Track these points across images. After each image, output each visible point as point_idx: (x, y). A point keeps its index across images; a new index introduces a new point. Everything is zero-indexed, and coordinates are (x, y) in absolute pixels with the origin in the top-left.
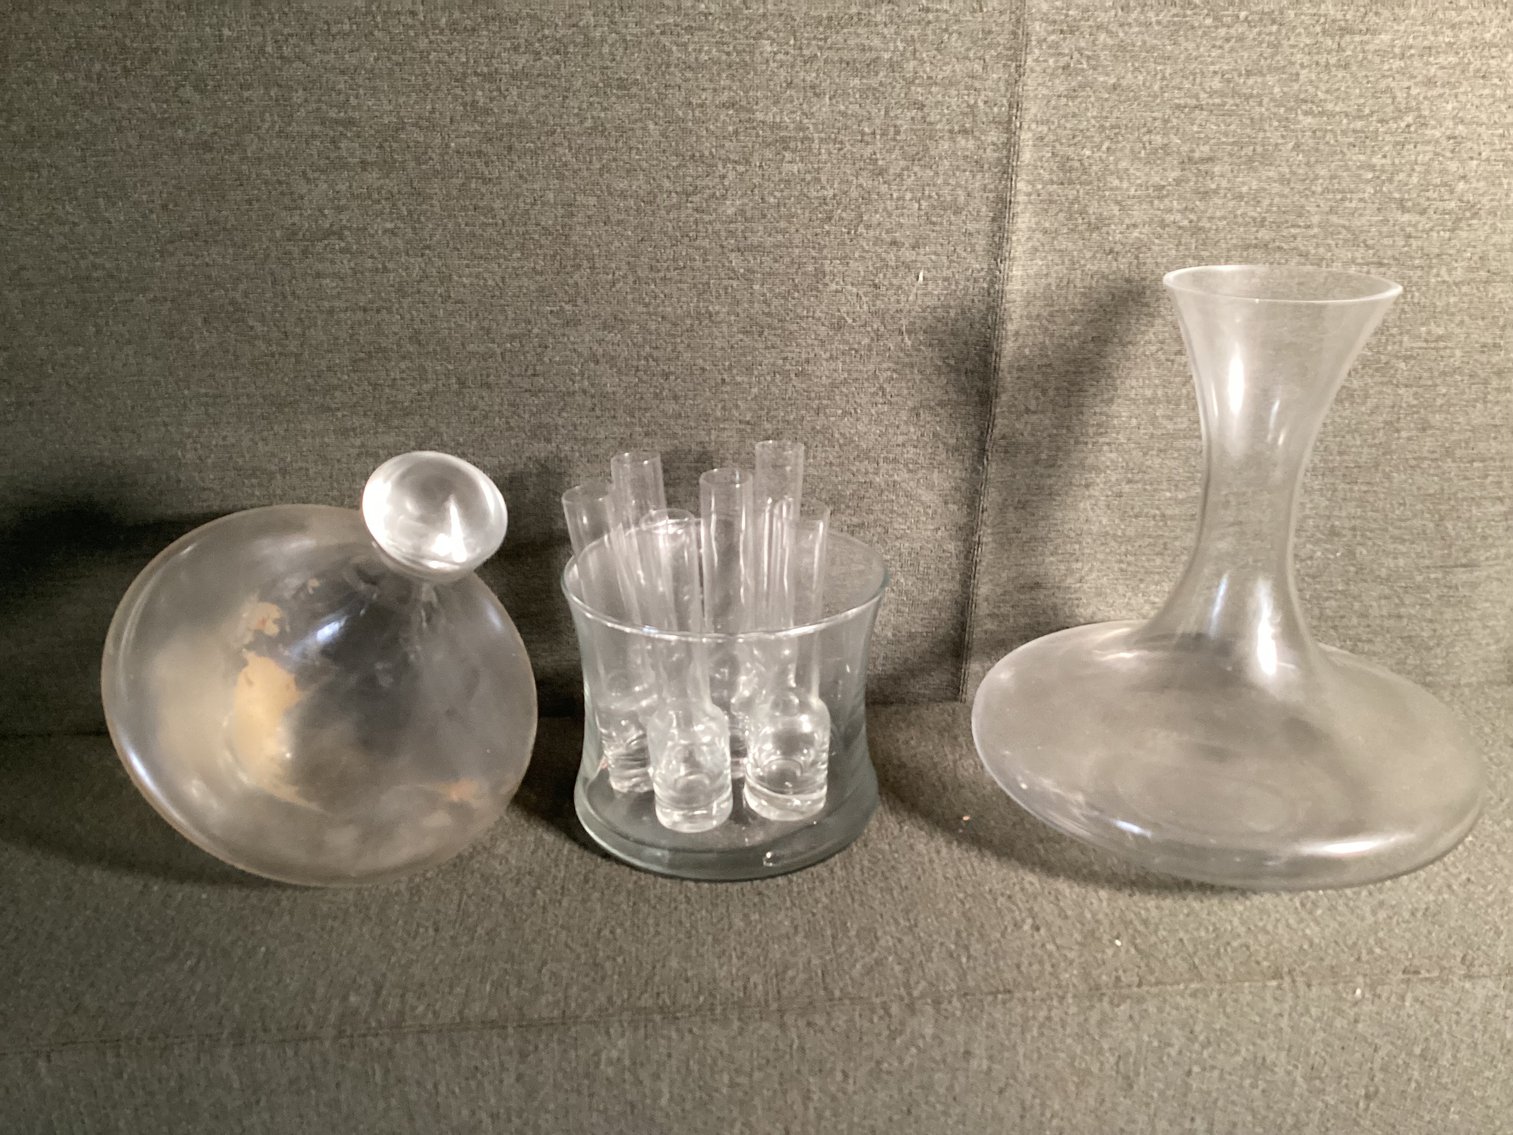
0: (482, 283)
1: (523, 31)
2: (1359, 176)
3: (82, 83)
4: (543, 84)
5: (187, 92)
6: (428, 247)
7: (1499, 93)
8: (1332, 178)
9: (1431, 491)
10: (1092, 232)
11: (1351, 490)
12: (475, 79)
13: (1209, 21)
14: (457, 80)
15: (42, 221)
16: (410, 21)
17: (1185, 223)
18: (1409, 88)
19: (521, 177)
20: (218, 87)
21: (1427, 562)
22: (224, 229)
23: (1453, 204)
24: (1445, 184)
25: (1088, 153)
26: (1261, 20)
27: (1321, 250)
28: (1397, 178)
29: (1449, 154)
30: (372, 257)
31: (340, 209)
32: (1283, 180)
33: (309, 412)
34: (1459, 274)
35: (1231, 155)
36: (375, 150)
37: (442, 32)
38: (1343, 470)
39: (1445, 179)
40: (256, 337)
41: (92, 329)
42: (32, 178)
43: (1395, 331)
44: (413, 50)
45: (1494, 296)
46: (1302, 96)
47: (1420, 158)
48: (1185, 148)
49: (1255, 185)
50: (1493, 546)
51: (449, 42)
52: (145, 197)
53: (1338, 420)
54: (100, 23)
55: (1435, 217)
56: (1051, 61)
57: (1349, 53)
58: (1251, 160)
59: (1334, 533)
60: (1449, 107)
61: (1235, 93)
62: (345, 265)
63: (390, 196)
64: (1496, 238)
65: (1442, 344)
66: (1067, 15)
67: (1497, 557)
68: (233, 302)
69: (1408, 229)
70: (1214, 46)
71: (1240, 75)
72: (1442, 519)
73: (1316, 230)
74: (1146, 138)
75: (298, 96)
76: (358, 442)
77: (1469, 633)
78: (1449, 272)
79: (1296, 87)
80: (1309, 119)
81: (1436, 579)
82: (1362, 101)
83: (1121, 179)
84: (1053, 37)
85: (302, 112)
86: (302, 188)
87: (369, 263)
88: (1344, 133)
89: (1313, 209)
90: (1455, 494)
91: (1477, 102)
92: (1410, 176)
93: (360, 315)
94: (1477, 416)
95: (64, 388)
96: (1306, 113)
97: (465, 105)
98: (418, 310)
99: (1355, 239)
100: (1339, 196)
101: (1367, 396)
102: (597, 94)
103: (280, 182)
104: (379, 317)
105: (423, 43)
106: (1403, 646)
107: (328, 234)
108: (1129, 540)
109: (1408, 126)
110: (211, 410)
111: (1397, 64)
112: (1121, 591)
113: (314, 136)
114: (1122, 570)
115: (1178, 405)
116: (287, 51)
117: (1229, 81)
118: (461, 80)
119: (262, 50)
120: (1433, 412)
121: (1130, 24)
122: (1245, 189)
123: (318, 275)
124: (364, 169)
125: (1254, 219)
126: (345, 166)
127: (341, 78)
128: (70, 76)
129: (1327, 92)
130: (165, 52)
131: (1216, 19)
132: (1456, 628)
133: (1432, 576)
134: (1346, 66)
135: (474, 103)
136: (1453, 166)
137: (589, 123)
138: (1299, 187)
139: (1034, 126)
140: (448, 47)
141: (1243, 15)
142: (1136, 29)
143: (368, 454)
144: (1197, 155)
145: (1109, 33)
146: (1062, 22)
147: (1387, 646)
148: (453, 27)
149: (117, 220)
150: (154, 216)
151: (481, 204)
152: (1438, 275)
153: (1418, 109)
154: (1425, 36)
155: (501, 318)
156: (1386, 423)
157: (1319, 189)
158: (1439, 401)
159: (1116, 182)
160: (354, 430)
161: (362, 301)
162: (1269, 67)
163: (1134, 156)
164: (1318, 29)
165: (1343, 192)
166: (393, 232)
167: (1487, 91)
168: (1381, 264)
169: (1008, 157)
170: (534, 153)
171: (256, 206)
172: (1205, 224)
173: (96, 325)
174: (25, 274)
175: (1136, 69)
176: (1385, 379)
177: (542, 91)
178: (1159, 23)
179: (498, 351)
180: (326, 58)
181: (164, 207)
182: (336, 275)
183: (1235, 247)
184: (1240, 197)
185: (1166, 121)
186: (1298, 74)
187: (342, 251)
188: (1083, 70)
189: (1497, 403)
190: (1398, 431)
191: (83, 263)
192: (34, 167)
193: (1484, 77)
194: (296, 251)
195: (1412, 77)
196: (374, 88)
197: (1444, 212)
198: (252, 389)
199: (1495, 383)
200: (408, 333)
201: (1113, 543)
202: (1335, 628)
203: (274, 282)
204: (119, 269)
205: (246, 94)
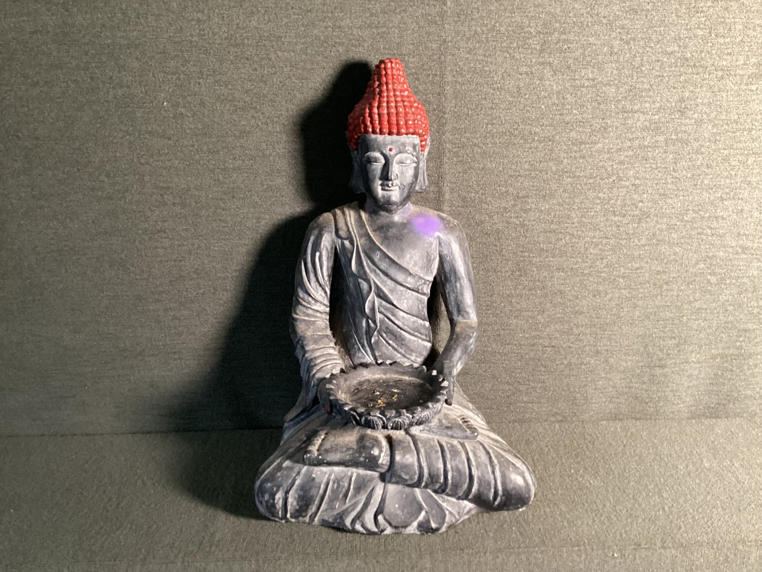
0: (223, 249)
1: (237, 152)
2: (594, 202)
3: (61, 175)
4: (246, 172)
5: (103, 178)
6: (201, 236)
7: (654, 166)
8: (581, 203)
9: (641, 334)
10: (478, 226)
11: (604, 334)
12: (219, 170)
13: (522, 141)
14: (211, 171)
15: (44, 228)
16: (192, 149)
17: (518, 222)
18: (613, 165)
19: (238, 208)
20: (115, 175)
21: (642, 364)
22: (118, 230)
23: (637, 213)
24: (633, 204)
25: (473, 195)
26: (544, 140)
27: (579, 233)
28: (611, 202)
29: (633, 192)
30: (178, 240)
31: (164, 221)
32: (559, 204)
33: (152, 302)
34: (643, 242)
35: (536, 195)
36: (178, 198)
37: (205, 153)
38: (599, 326)
39: (633, 202)
40: (130, 272)
41: (64, 270)
42: (40, 212)
43: (617, 266)
44: (193, 160)
45: (660, 250)
46: (565, 170)
47: (620, 194)
48: (515, 192)
49: (547, 207)
50: (673, 358)
51: (208, 156)
52: (85, 219)
53: (594, 304)
54: (68, 152)
55: (630, 218)
56: (455, 159)
57: (584, 152)
58: (544, 196)
59: (598, 352)
60: (632, 172)
61: (535, 170)
62: (167, 243)
63: (185, 217)
64: (659, 226)
65: (638, 271)
66: (460, 141)
67: (675, 364)
68: (121, 259)
69: (618, 224)
70: (525, 151)
71: (537, 162)
72: (647, 345)
73: (576, 224)
74: (498, 188)
75: (147, 178)
76: (172, 314)
77: (666, 397)
78: (639, 241)
79: (562, 166)
80: (569, 179)
81: (646, 372)
82: (592, 171)
83: (488, 205)
84: (456, 149)
85: (149, 184)
86: (149, 213)
87: (176, 242)
88: (585, 184)
89: (574, 216)
90: (652, 335)
91: (644, 170)
92: (616, 201)
93: (173, 263)
94: (658, 301)
95: (52, 294)
96: (567, 177)
97: (214, 180)
98: (197, 261)
99: (595, 228)
100: (585, 210)
101: (607, 294)
102: (268, 176)
103: (140, 212)
104: (181, 264)
105: (197, 157)
106: (633, 400)
107: (159, 232)
108: (505, 355)
109: (614, 181)
110: (112, 302)
111: (606, 156)
112: (504, 376)
113: (153, 193)
114: (503, 367)
115: (521, 297)
116: (142, 161)
117: (532, 165)
118: (212, 171)
119: (133, 161)
120: (638, 300)
121: (488, 144)
122: (543, 208)
123: (156, 247)
124: (174, 206)
125: (548, 221)
126: (165, 204)
127: (164, 171)
128: (56, 172)
129: (576, 168)
130: (94, 163)
131: (525, 140)
132: (660, 394)
133: (644, 370)
134: (584, 157)
135: (218, 180)
136: (636, 197)
137: (265, 187)
138: (566, 206)
139: (449, 184)
140: (207, 158)
141: (536, 138)
142: (491, 146)
143: (177, 319)
144: (520, 195)
145: (479, 147)
146: (458, 143)
147: (626, 400)
148: (209, 151)
149: (74, 227)
150: (89, 226)
151: (222, 218)
152: (634, 242)
153: (618, 174)
154: (618, 144)
155: (231, 263)
156: (616, 305)
157: (576, 208)
158: (640, 296)
159: (487, 206)
160: (171, 309)
161: (174, 257)
162: (550, 158)
163: (493, 196)
164: (570, 143)
165: (587, 208)
166: (186, 230)
167: (648, 165)
168: (607, 238)
169: (439, 197)
170: (243, 199)
171: (130, 220)
172: (526, 222)
173: (66, 268)
174: (37, 249)
175: (491, 161)
176: (614, 286)
177: (246, 175)
178: (500, 143)
179: (230, 276)
180: (158, 163)
181: (93, 222)
182: (163, 247)
183: (541, 232)
184: (542, 211)
185: (506, 182)
186: (562, 161)
187: (165, 238)
188: (469, 162)
189: (667, 296)
190: (622, 308)
191: (60, 244)
192: (41, 207)
193: (646, 160)
194: (147, 238)
195: (613, 161)
196: (178, 175)
197: (634, 216)
198: (129, 293)
199: (665, 287)
200: (193, 270)
201: (498, 356)
202: (602, 393)
203: (138, 250)
204: (75, 247)
205: (126, 178)
